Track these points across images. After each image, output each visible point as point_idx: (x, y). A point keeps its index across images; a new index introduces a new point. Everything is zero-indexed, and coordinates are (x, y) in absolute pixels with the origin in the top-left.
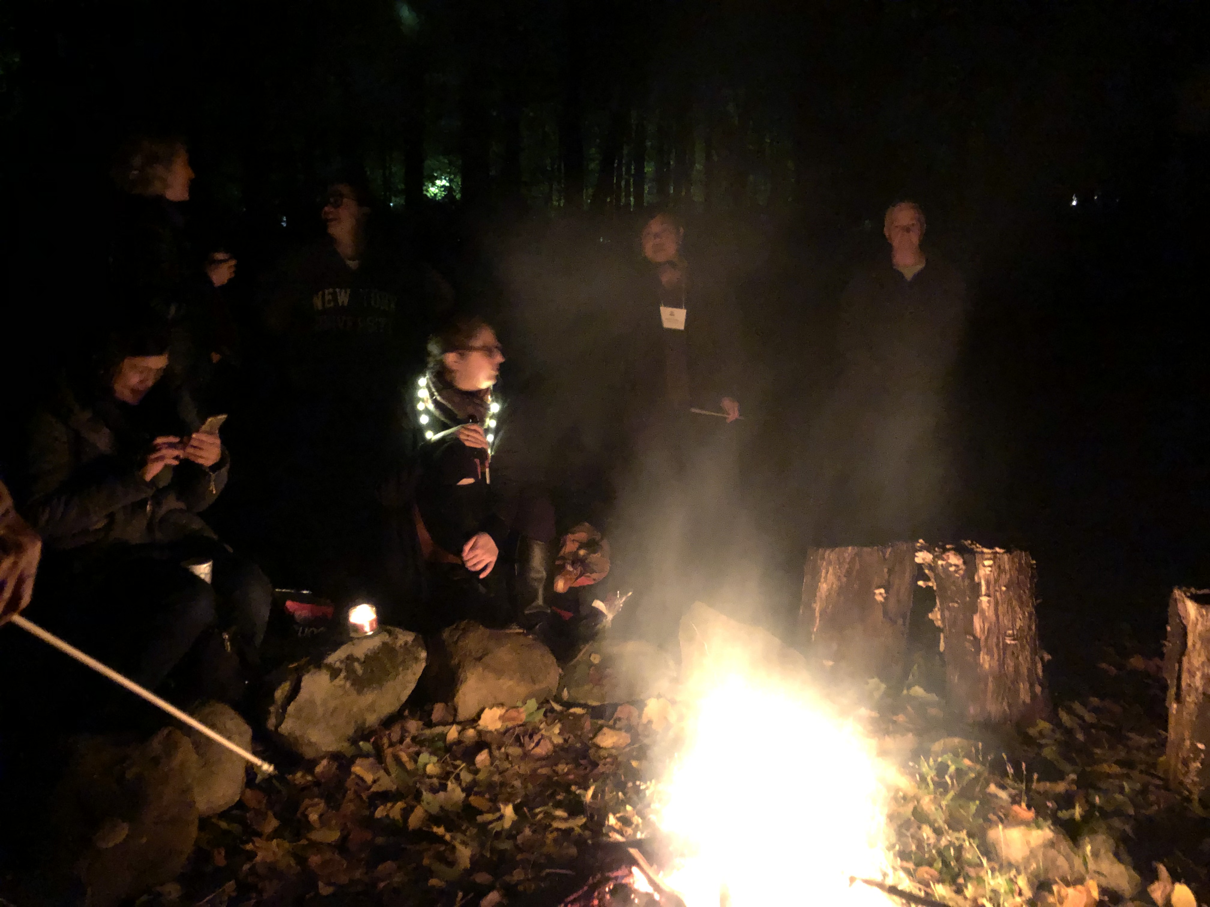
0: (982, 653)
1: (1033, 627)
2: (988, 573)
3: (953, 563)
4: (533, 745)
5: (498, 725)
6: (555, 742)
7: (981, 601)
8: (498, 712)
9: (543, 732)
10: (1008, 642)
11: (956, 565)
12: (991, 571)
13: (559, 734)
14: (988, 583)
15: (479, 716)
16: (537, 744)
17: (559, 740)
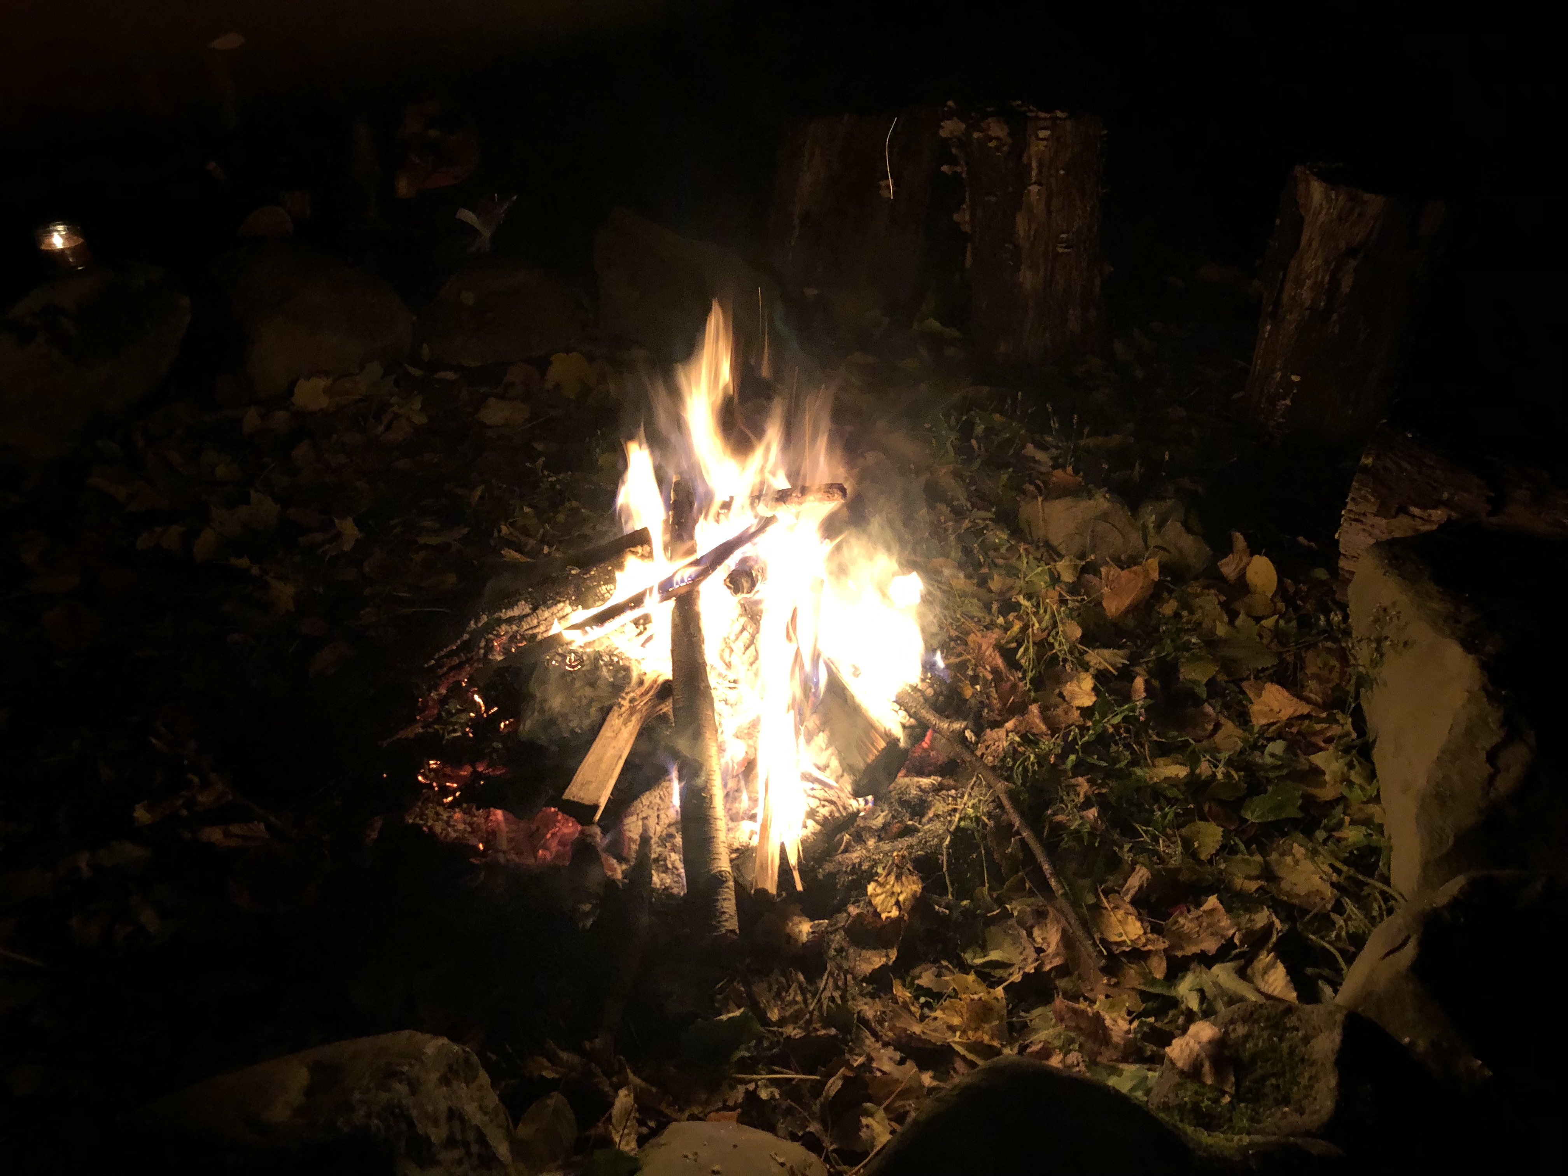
0: (1022, 267)
1: (1095, 229)
2: (1043, 148)
3: (993, 135)
4: (381, 429)
5: (324, 402)
6: (416, 421)
7: (1029, 191)
8: (321, 383)
9: (396, 408)
10: (1060, 250)
11: (997, 138)
12: (1046, 146)
13: (421, 410)
14: (1041, 166)
15: (291, 392)
16: (389, 427)
17: (420, 419)
